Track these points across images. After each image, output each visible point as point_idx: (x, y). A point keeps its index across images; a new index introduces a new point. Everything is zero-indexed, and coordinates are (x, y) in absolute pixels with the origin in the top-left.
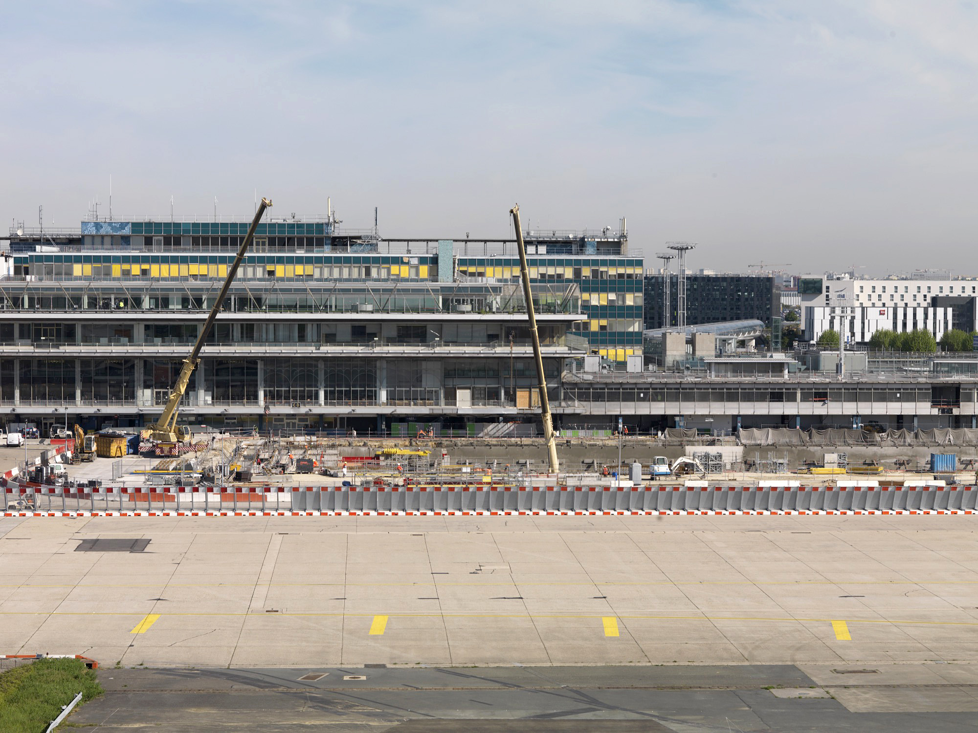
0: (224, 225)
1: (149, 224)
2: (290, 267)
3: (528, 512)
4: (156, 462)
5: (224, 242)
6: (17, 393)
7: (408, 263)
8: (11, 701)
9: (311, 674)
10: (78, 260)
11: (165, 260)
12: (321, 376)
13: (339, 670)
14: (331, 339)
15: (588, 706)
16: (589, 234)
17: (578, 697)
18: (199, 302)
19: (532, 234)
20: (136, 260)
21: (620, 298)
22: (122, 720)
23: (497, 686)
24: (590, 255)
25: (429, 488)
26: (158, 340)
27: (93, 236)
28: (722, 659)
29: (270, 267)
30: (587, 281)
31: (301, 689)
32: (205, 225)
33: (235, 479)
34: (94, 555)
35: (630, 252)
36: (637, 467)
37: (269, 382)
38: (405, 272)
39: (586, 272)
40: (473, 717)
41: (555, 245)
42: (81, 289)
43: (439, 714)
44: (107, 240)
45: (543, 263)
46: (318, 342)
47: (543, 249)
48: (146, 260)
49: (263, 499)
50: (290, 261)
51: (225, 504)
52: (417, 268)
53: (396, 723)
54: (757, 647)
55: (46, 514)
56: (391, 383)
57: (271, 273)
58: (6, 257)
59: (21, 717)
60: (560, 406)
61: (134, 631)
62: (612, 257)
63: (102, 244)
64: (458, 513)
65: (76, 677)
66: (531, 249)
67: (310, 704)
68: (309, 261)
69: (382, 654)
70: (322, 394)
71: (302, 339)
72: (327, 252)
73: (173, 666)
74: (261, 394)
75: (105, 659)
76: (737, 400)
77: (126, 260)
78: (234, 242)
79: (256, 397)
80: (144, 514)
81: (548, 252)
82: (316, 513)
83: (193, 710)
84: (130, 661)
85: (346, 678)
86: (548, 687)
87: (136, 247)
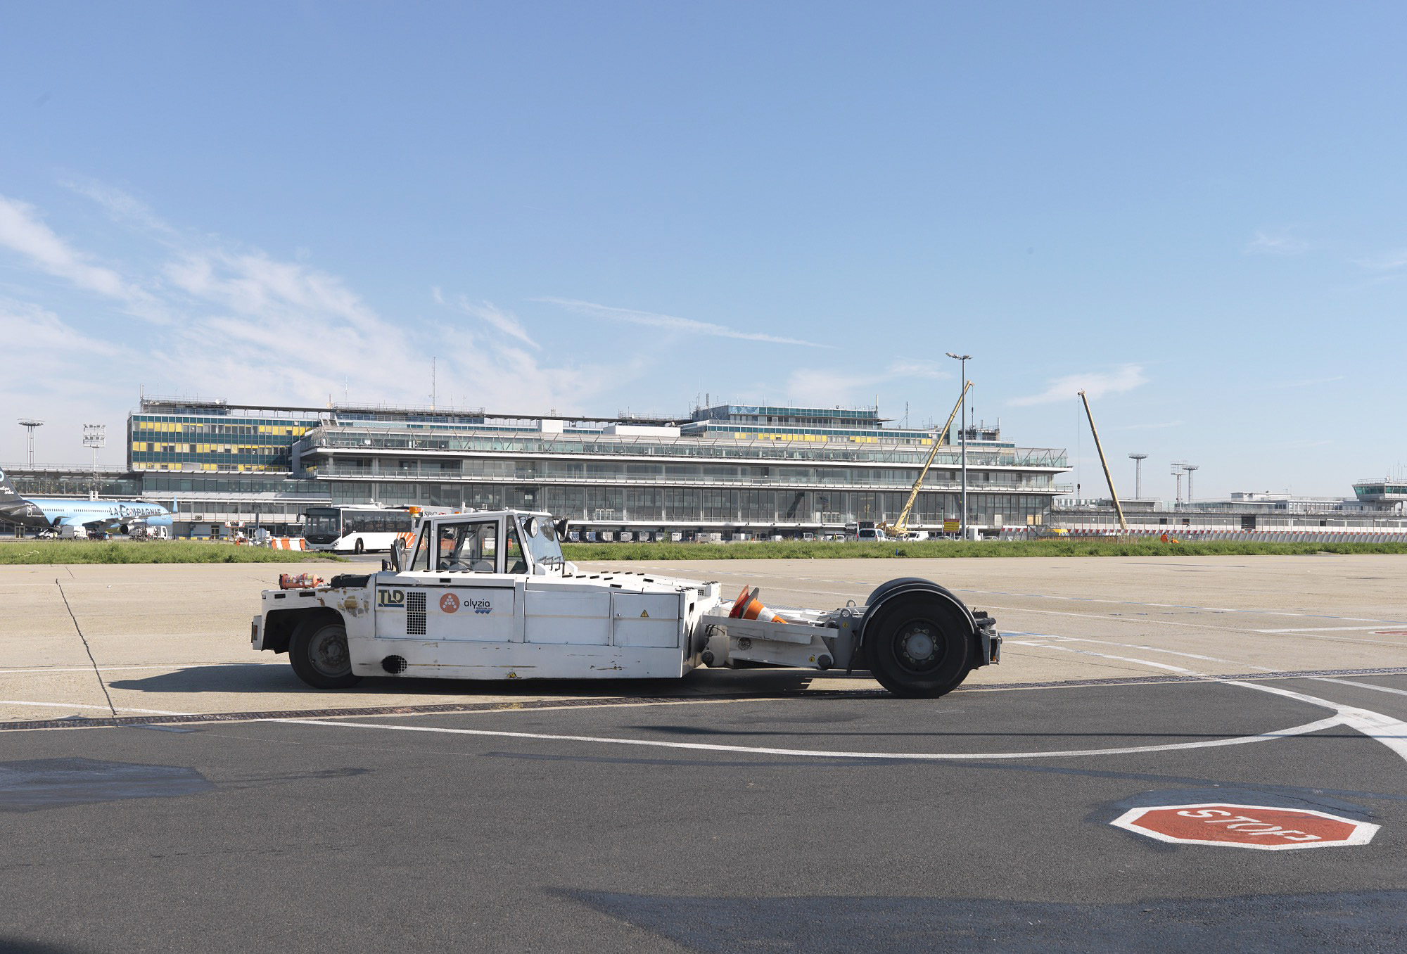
1: (769, 408)
2: (863, 438)
5: (815, 421)
7: (931, 438)
10: (737, 430)
11: (786, 431)
16: (975, 427)
20: (773, 430)
27: (735, 415)
38: (929, 443)
44: (744, 418)
57: (851, 440)
63: (741, 420)
68: (868, 434)
77: (762, 430)
78: (821, 421)
87: (763, 423)
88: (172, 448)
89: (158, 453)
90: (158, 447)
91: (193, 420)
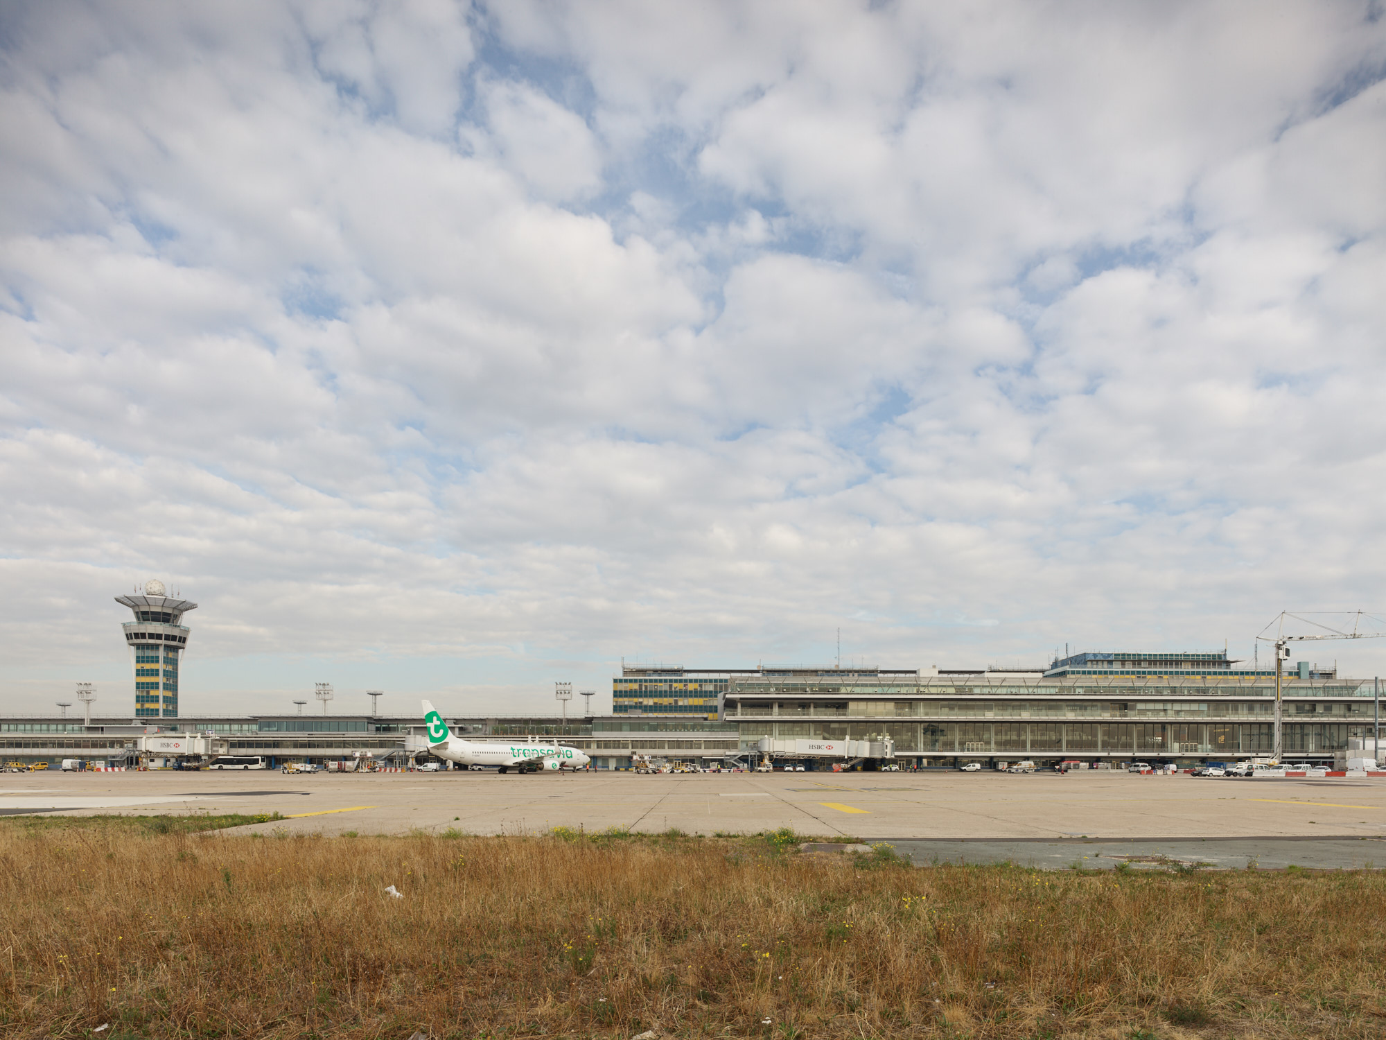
1: (1121, 654)
27: (1092, 661)
44: (1100, 663)
63: (1097, 665)
68: (1220, 673)
72: (1223, 669)
87: (1117, 667)
88: (641, 702)
90: (630, 701)
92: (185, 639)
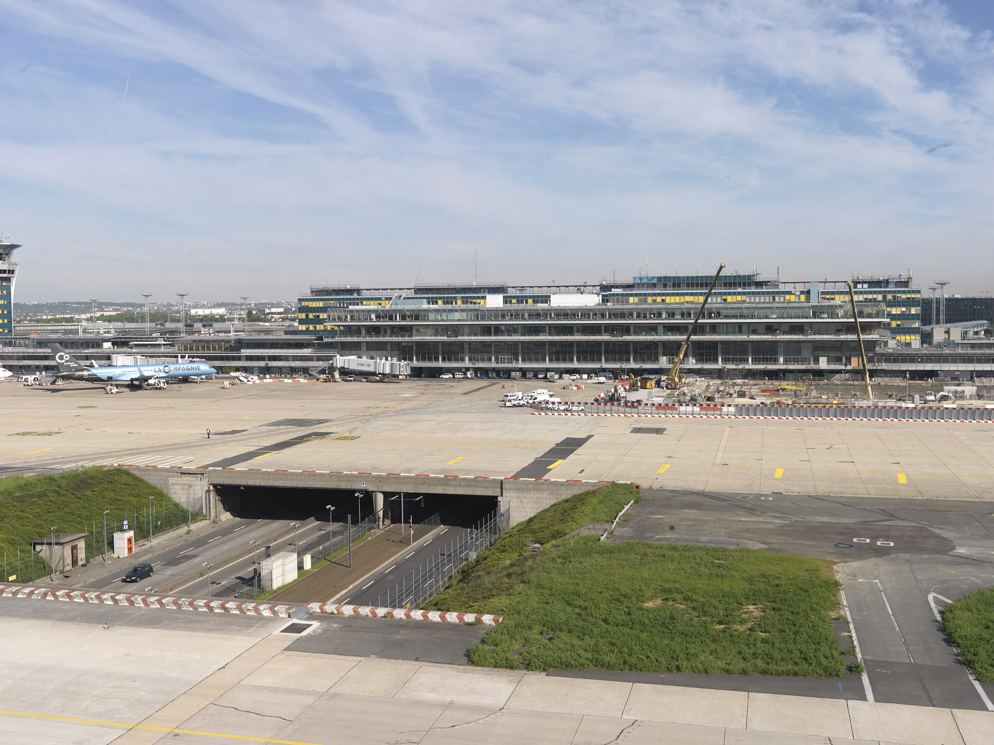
0: (702, 277)
1: (665, 277)
2: (734, 297)
3: (857, 419)
4: (669, 391)
5: (702, 285)
6: (603, 358)
7: (794, 294)
8: (601, 502)
9: (745, 496)
10: (631, 295)
11: (673, 295)
12: (750, 350)
13: (758, 494)
14: (755, 332)
15: (889, 518)
16: (891, 277)
17: (883, 513)
18: (689, 314)
19: (860, 278)
20: (659, 295)
21: (908, 310)
22: (653, 514)
23: (840, 506)
24: (891, 288)
25: (805, 406)
26: (670, 333)
27: (639, 284)
28: (964, 497)
29: (724, 297)
30: (890, 301)
31: (740, 503)
32: (693, 277)
33: (707, 400)
34: (639, 435)
35: (913, 286)
36: (917, 397)
37: (723, 353)
38: (793, 298)
39: (889, 297)
40: (827, 521)
41: (871, 283)
42: (633, 309)
43: (810, 518)
44: (645, 285)
45: (866, 293)
46: (748, 334)
47: (866, 286)
48: (664, 295)
49: (721, 410)
50: (734, 294)
51: (702, 412)
52: (799, 296)
53: (788, 522)
54: (984, 492)
55: (616, 415)
56: (785, 354)
57: (725, 300)
58: (598, 294)
59: (605, 510)
60: (875, 365)
61: (658, 472)
62: (904, 289)
63: (643, 287)
64: (820, 419)
65: (631, 492)
66: (859, 286)
67: (744, 510)
68: (744, 294)
69: (781, 488)
70: (750, 359)
71: (740, 332)
72: (753, 289)
73: (677, 489)
74: (720, 359)
75: (644, 485)
76: (974, 363)
77: (654, 295)
78: (707, 285)
79: (717, 361)
80: (663, 416)
81: (869, 287)
82: (747, 417)
83: (686, 511)
84: (656, 486)
85: (762, 498)
86: (868, 508)
87: (657, 289)
88: (318, 316)
89: (311, 319)
90: (311, 316)
91: (328, 300)
92: (13, 271)
